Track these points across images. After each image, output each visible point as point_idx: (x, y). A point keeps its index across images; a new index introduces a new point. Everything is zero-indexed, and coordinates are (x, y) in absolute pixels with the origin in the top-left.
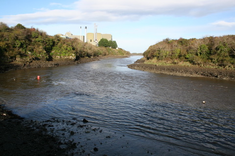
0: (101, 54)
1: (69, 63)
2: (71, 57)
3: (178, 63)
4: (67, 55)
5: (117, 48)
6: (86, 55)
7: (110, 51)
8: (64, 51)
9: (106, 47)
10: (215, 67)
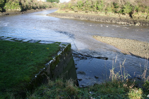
0: (47, 7)
1: (16, 13)
2: (18, 10)
3: (68, 11)
4: (15, 8)
5: (59, 3)
6: (32, 8)
7: (54, 5)
8: (13, 6)
9: (52, 2)
10: (84, 13)
